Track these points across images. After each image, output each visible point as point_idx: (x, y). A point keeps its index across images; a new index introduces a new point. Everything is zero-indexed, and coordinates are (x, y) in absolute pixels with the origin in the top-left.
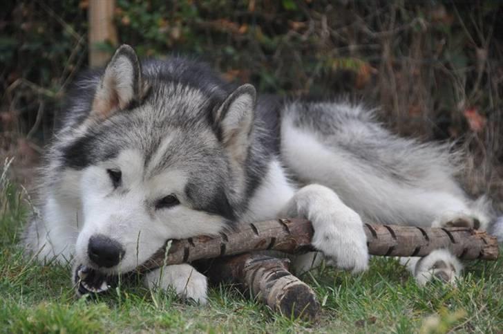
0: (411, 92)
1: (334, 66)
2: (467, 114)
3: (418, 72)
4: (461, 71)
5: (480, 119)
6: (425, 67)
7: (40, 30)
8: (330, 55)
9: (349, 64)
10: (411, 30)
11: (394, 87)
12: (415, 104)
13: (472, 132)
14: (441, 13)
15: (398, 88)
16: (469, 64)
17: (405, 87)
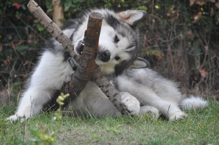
0: (179, 63)
1: (148, 53)
2: (201, 71)
3: (181, 55)
4: (198, 54)
5: (205, 72)
6: (184, 53)
7: (35, 42)
8: (147, 49)
9: (153, 52)
10: (177, 39)
11: (172, 61)
12: (181, 68)
13: (202, 77)
14: (190, 32)
15: (174, 61)
16: (201, 52)
17: (176, 61)
